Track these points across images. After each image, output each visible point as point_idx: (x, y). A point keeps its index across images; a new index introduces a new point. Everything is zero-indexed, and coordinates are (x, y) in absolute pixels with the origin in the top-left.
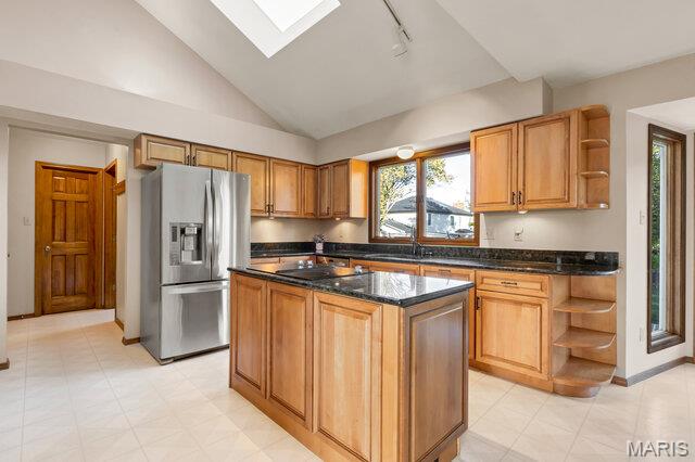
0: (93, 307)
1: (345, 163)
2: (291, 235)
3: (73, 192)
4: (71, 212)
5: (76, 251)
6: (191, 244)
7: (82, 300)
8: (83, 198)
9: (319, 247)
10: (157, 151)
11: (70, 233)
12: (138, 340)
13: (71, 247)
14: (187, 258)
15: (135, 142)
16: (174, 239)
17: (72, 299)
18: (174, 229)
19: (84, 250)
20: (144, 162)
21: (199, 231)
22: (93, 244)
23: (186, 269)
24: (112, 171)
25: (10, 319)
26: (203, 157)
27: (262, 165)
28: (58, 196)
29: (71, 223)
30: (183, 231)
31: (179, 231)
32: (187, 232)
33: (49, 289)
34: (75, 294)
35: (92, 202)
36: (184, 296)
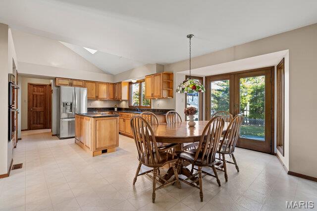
0: (46, 128)
1: (120, 83)
2: (107, 105)
3: (39, 92)
4: (38, 98)
5: (40, 110)
6: (69, 108)
7: (42, 126)
8: (42, 94)
9: (116, 109)
10: (61, 82)
11: (38, 105)
12: (56, 135)
13: (39, 109)
14: (68, 111)
15: (55, 79)
16: (64, 106)
17: (39, 125)
18: (64, 104)
19: (42, 110)
20: (57, 85)
21: (71, 104)
22: (45, 108)
23: (69, 114)
24: (50, 85)
25: (22, 130)
26: (75, 83)
27: (94, 84)
28: (34, 93)
29: (38, 101)
30: (66, 104)
31: (65, 104)
32: (68, 104)
33: (32, 123)
34: (40, 124)
35: (45, 95)
36: (69, 121)
